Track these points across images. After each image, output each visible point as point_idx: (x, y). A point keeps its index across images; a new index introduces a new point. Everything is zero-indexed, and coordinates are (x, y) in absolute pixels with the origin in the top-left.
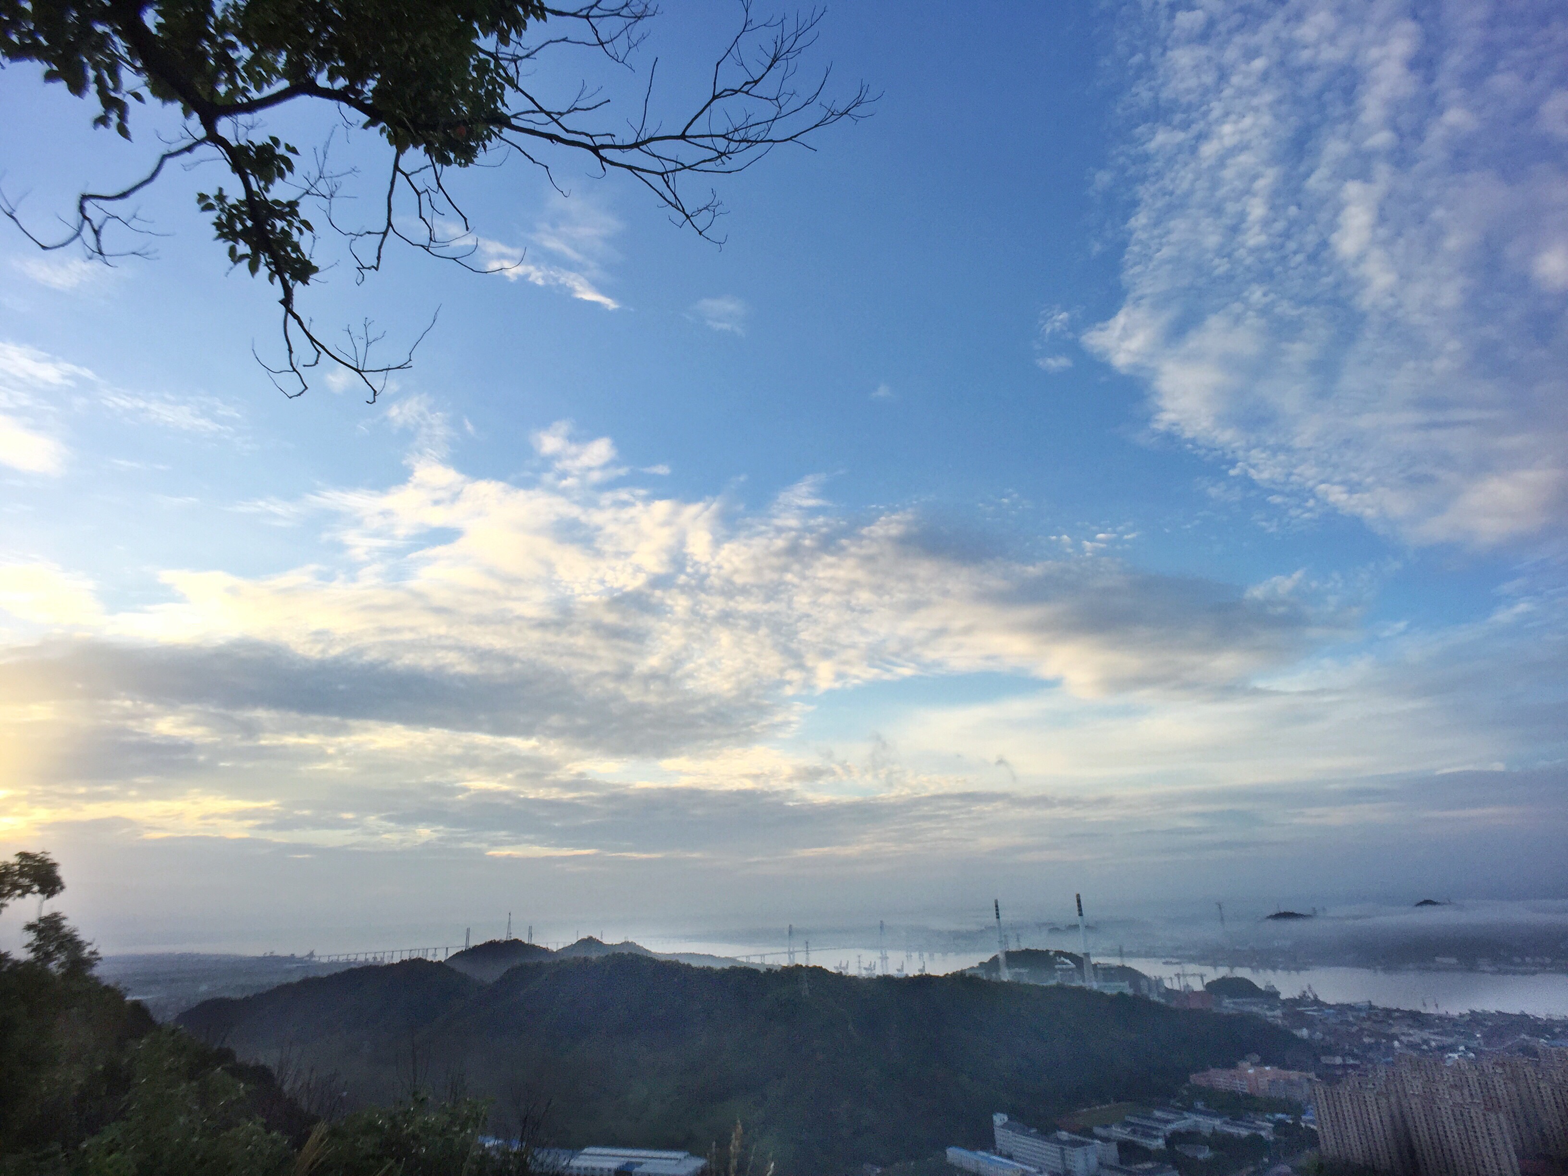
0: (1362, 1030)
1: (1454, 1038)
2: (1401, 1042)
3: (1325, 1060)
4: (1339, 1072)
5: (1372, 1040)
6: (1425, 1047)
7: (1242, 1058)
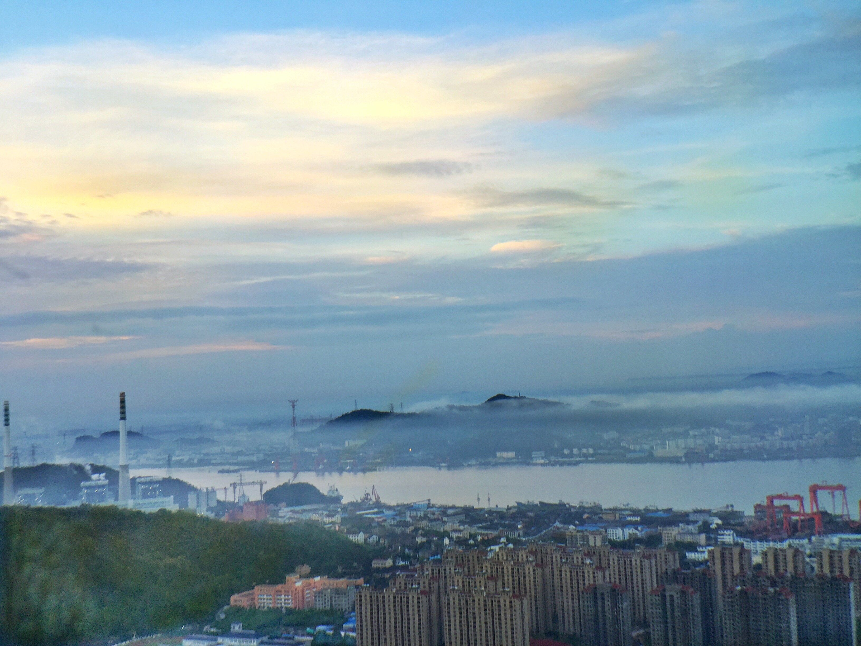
0: (417, 530)
1: (499, 531)
2: (450, 539)
3: (376, 564)
4: (387, 576)
5: (424, 540)
6: (471, 542)
7: (292, 570)
